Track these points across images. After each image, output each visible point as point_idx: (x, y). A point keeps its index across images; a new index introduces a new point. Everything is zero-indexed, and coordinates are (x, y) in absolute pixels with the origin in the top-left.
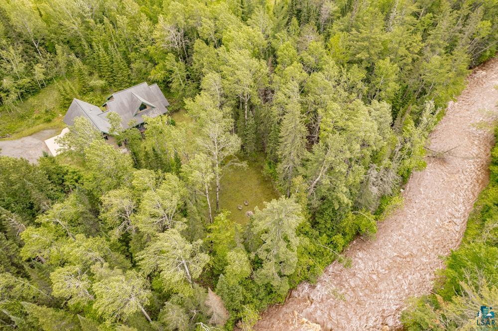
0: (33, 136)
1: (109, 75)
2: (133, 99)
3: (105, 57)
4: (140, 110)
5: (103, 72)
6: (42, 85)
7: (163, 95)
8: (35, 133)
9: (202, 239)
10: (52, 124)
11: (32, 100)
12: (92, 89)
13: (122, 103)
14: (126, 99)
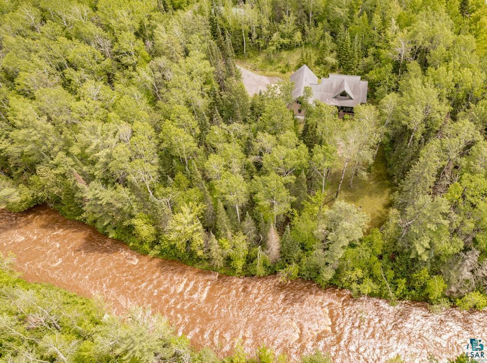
0: (269, 77)
1: (344, 58)
2: (341, 85)
3: (348, 42)
4: (341, 96)
5: (341, 53)
6: (298, 45)
7: (366, 93)
8: (271, 76)
9: (296, 197)
10: (284, 75)
11: (284, 54)
12: (326, 63)
13: (332, 84)
14: (337, 82)
